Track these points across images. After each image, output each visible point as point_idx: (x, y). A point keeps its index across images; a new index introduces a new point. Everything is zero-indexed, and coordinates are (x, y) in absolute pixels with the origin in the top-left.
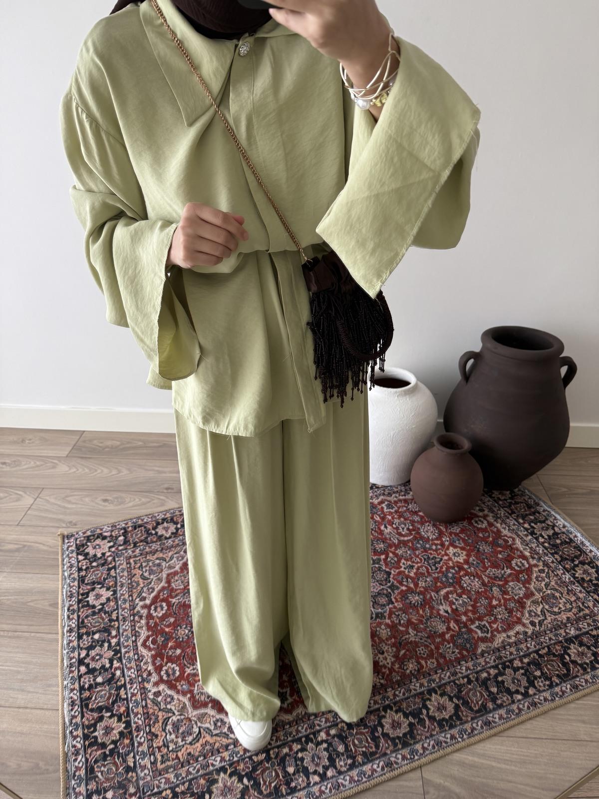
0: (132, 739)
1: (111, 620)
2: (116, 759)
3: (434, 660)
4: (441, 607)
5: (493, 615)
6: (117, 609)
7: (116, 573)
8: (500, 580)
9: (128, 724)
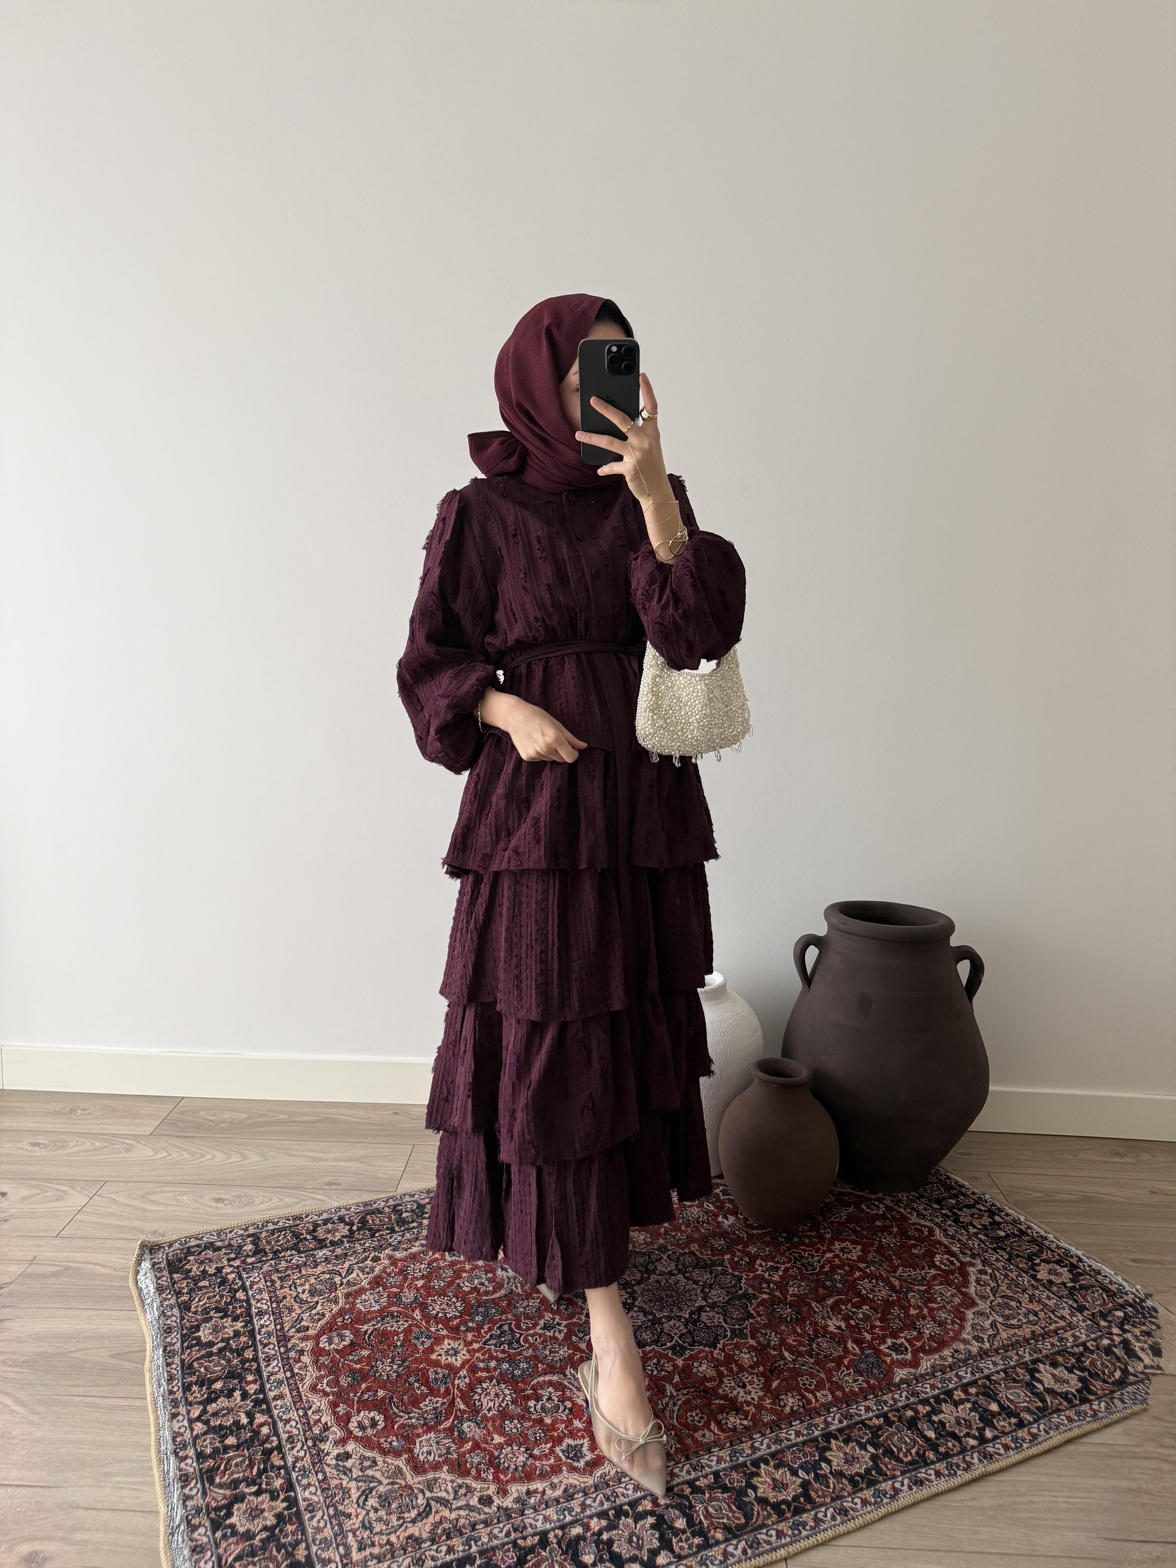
0: (301, 1523)
1: (243, 1362)
2: (275, 1552)
3: (826, 1392)
4: (830, 1322)
5: (915, 1328)
6: (254, 1345)
7: (247, 1294)
8: (923, 1285)
9: (292, 1502)
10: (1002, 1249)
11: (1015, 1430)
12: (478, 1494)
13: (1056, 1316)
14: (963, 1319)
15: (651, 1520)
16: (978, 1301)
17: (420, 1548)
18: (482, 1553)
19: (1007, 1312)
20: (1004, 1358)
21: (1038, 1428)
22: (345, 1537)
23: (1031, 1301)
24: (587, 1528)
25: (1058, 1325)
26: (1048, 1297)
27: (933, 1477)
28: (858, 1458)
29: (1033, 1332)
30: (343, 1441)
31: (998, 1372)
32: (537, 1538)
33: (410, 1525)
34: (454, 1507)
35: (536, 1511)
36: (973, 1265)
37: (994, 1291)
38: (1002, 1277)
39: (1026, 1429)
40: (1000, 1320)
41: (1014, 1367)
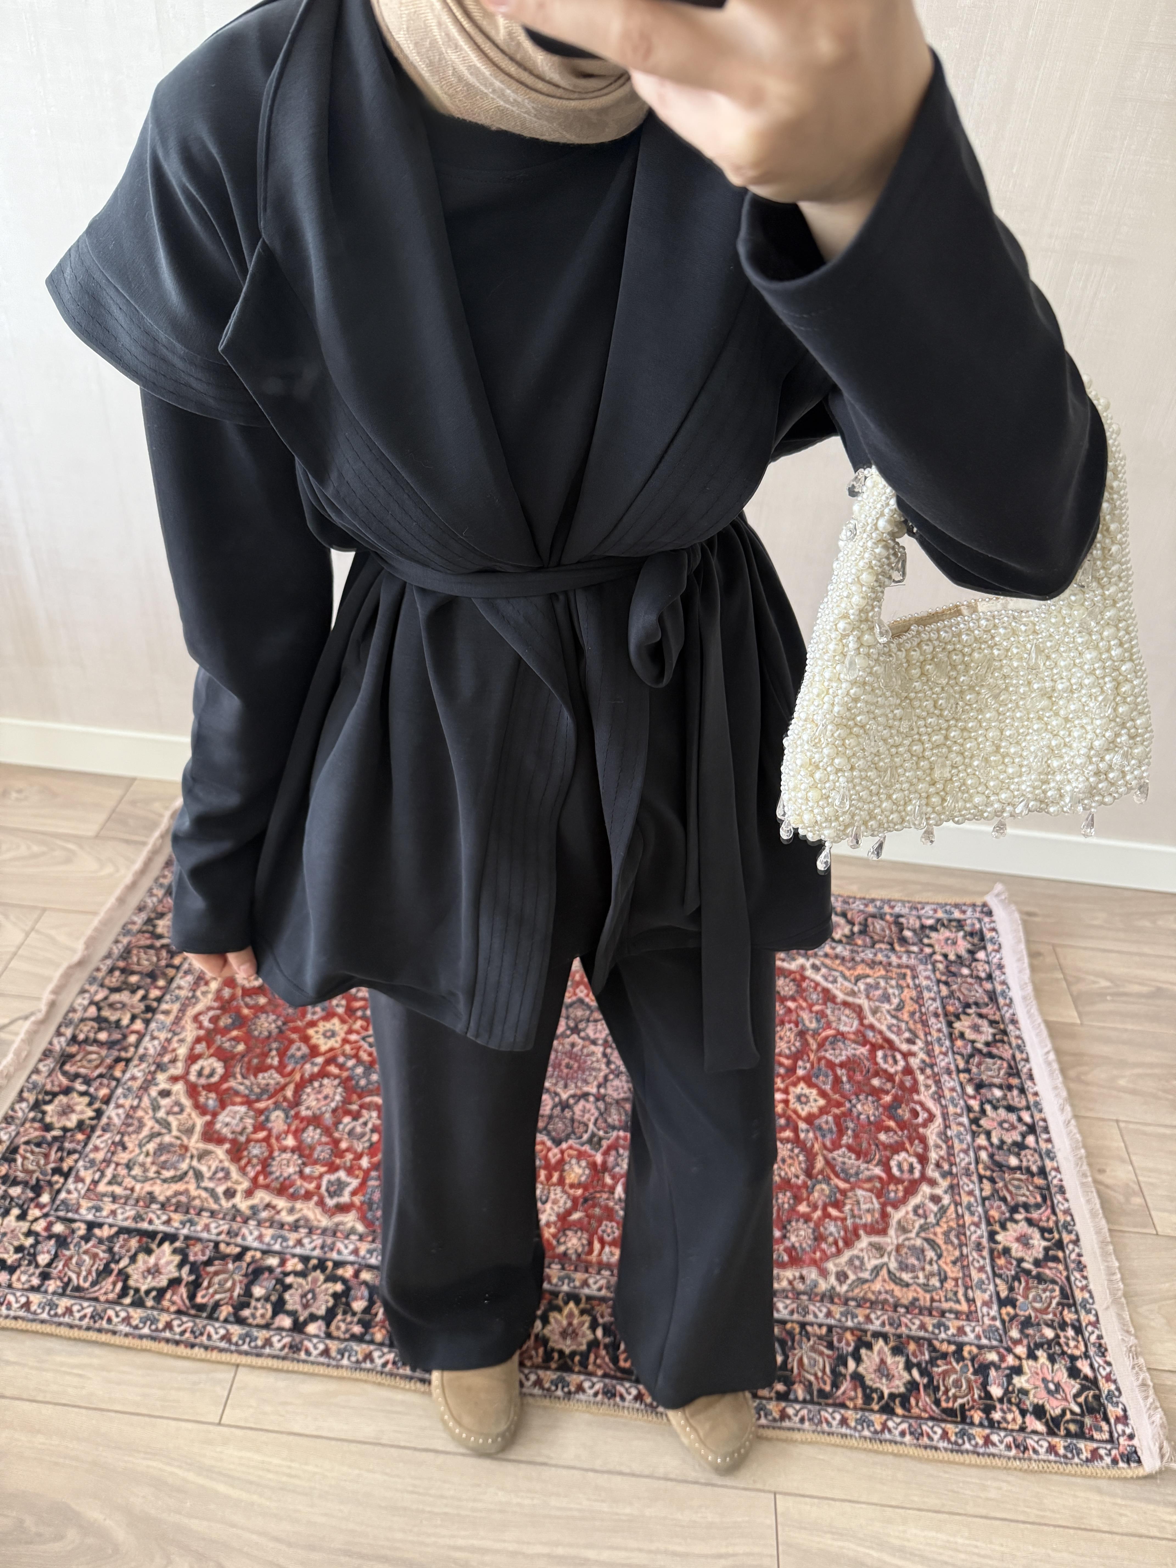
10: (992, 1180)
11: (770, 1399)
12: (229, 1184)
13: (966, 1295)
14: (848, 1244)
15: (339, 1287)
16: (892, 1232)
17: (148, 1207)
18: (187, 1238)
19: (912, 1261)
20: (845, 1314)
21: (798, 1412)
22: (108, 1166)
23: (954, 1263)
24: (283, 1263)
25: (957, 1307)
26: (981, 1269)
27: (629, 1398)
28: (577, 1335)
29: (916, 1299)
30: (174, 1079)
31: (820, 1326)
32: (238, 1250)
33: (158, 1181)
34: (203, 1185)
35: (259, 1224)
36: (933, 1183)
37: (923, 1228)
38: (954, 1216)
39: (783, 1404)
40: (893, 1265)
41: (846, 1329)
